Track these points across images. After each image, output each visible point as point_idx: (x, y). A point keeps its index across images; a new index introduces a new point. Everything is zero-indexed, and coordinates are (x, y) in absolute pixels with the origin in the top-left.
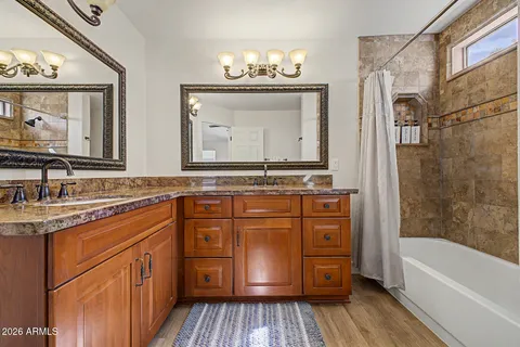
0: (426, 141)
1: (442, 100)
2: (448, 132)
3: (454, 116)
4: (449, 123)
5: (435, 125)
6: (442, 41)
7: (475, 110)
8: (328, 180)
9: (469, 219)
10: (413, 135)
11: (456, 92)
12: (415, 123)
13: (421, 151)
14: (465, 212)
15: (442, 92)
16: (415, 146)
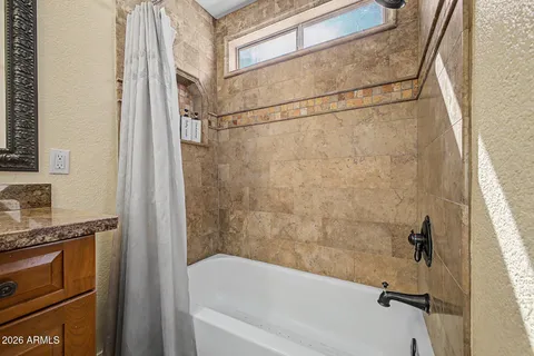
0: (206, 141)
1: (220, 98)
2: (225, 134)
3: (231, 118)
4: (226, 125)
5: (213, 125)
6: (219, 30)
7: (250, 114)
8: (38, 199)
9: (244, 228)
10: (194, 130)
11: (233, 92)
12: (196, 116)
13: (202, 152)
14: (241, 221)
15: (219, 89)
16: (196, 145)
